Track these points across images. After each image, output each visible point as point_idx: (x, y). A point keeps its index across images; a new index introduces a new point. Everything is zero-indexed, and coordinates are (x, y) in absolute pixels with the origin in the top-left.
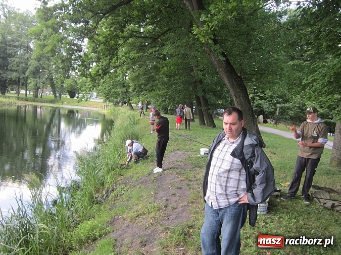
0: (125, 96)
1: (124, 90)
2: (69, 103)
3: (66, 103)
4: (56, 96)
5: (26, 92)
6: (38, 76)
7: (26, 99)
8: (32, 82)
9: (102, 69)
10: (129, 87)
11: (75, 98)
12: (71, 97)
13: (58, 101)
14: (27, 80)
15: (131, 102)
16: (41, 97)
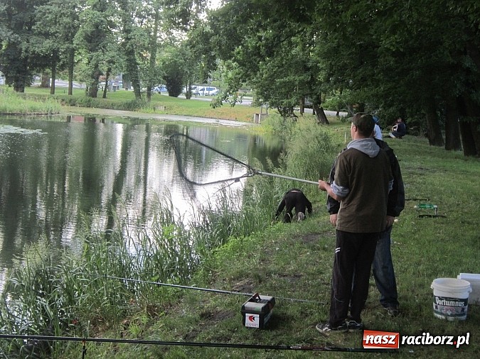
0: (308, 91)
1: (306, 77)
2: (171, 108)
3: (162, 108)
4: (138, 93)
5: (71, 85)
6: (101, 45)
7: (70, 101)
8: (83, 60)
9: (266, 46)
10: (318, 70)
11: (182, 96)
12: (171, 94)
13: (144, 105)
14: (72, 56)
15: (322, 105)
16: (104, 97)
